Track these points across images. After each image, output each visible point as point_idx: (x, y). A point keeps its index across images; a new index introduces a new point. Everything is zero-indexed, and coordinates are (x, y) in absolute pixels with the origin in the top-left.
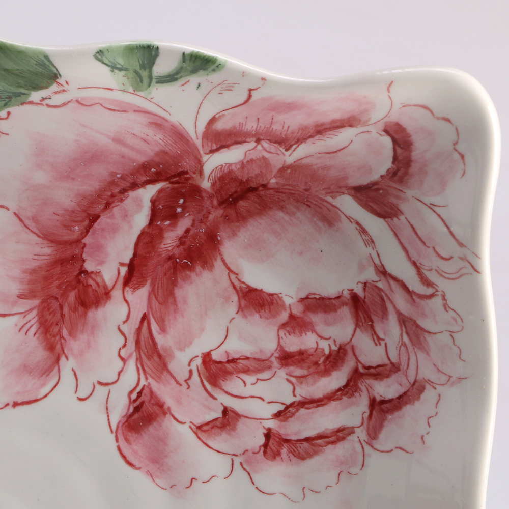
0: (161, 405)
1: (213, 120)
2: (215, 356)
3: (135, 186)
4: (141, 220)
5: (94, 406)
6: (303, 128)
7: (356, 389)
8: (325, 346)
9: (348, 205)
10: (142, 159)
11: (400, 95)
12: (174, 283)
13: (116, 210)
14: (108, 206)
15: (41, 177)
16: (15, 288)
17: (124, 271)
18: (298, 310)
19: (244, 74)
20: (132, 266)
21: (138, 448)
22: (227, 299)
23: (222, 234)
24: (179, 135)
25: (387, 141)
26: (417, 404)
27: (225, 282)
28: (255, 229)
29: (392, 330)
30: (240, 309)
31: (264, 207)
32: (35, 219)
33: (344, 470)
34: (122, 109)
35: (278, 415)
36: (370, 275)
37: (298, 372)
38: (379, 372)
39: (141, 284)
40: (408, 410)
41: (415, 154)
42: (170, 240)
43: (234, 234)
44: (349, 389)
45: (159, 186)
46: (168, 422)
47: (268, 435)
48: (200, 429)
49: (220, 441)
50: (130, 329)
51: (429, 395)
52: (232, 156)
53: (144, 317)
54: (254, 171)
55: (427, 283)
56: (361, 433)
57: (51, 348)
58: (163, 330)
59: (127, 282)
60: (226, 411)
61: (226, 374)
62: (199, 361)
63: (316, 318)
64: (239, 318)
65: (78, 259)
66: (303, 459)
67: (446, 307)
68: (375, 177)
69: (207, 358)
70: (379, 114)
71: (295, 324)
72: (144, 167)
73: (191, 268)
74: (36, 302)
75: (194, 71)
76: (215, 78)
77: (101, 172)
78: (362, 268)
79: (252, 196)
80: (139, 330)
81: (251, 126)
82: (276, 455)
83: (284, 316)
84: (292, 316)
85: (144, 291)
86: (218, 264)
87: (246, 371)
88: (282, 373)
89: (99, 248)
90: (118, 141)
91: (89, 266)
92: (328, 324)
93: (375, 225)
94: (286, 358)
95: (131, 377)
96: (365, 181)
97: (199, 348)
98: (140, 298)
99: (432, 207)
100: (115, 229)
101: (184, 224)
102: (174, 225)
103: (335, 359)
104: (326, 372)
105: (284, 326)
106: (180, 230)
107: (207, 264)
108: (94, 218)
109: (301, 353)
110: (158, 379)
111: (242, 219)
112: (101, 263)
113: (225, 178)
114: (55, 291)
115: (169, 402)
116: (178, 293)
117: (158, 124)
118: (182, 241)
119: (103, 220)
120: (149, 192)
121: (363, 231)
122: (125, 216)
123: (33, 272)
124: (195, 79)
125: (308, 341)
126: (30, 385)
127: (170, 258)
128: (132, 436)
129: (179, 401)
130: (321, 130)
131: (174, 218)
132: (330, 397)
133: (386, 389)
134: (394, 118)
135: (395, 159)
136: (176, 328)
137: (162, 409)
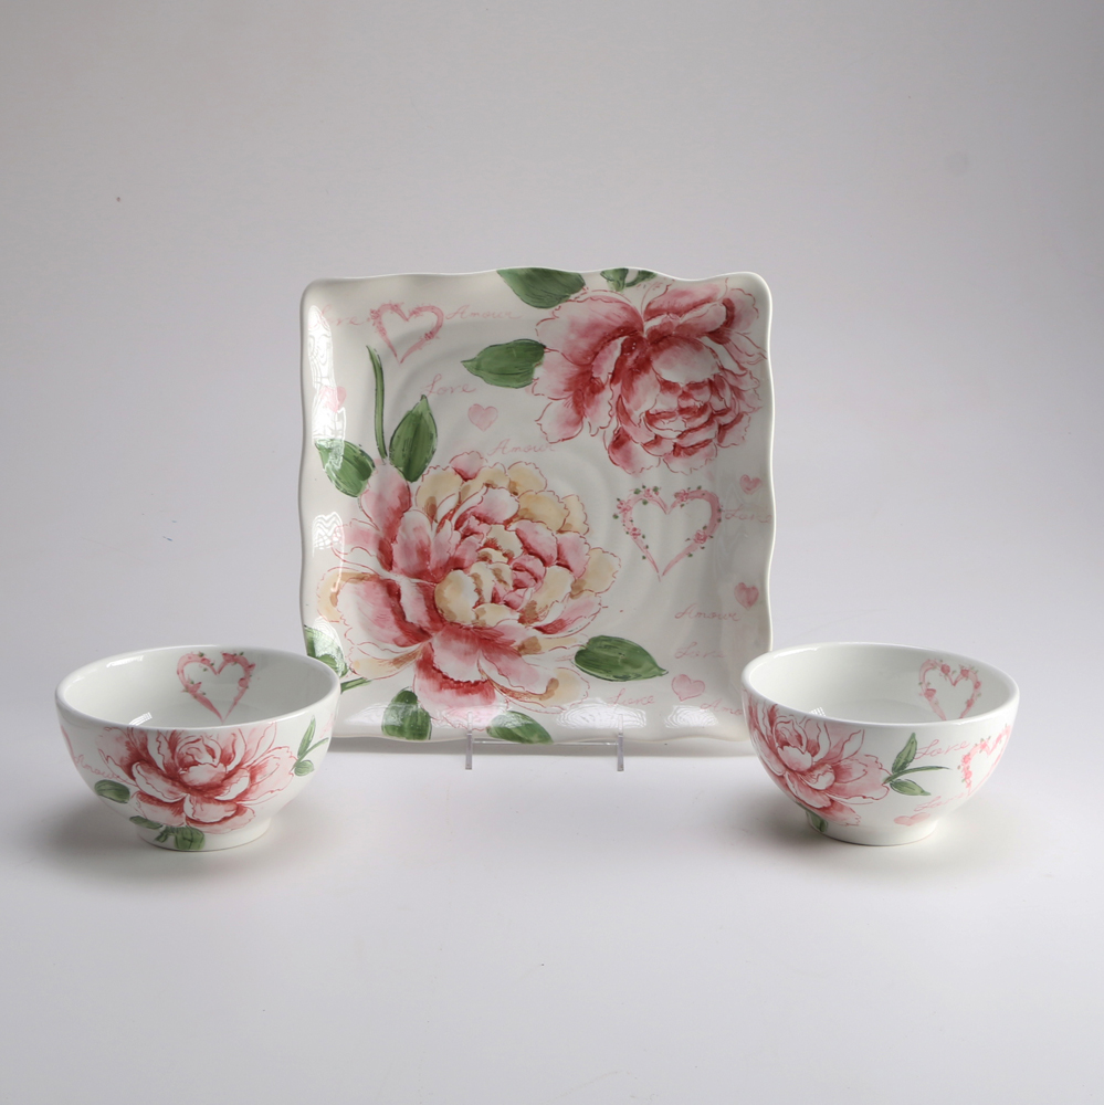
0: (627, 436)
1: (649, 304)
2: (651, 412)
3: (614, 338)
4: (617, 353)
5: (598, 439)
6: (688, 305)
7: (713, 422)
8: (698, 404)
9: (706, 341)
10: (618, 325)
11: (731, 284)
12: (632, 380)
13: (606, 350)
14: (602, 348)
15: (573, 337)
16: (562, 387)
17: (610, 376)
18: (686, 389)
19: (665, 278)
20: (614, 374)
21: (618, 456)
22: (655, 386)
23: (652, 358)
24: (634, 312)
25: (724, 308)
26: (740, 424)
27: (655, 379)
28: (667, 354)
29: (727, 394)
30: (661, 390)
31: (670, 344)
32: (570, 355)
33: (708, 458)
34: (610, 301)
35: (679, 437)
36: (717, 371)
37: (687, 416)
38: (723, 413)
39: (618, 382)
40: (736, 427)
41: (736, 313)
42: (630, 361)
43: (658, 357)
44: (709, 422)
45: (625, 338)
46: (631, 443)
47: (675, 445)
48: (646, 445)
49: (654, 450)
50: (613, 402)
51: (745, 418)
52: (656, 322)
53: (620, 396)
54: (666, 329)
55: (742, 368)
56: (715, 441)
57: (579, 413)
58: (628, 401)
59: (612, 381)
60: (656, 436)
61: (656, 419)
62: (644, 415)
63: (694, 393)
64: (661, 395)
65: (590, 372)
66: (690, 455)
67: (752, 377)
68: (718, 326)
69: (647, 413)
70: (721, 295)
71: (685, 395)
72: (618, 329)
73: (639, 373)
74: (572, 393)
75: (643, 279)
76: (652, 281)
77: (599, 333)
78: (713, 368)
79: (665, 340)
80: (617, 403)
81: (665, 306)
82: (679, 454)
83: (680, 392)
84: (684, 392)
85: (619, 385)
86: (651, 371)
87: (665, 418)
88: (680, 418)
89: (599, 367)
90: (607, 317)
91: (595, 375)
92: (699, 394)
93: (719, 348)
94: (682, 411)
95: (614, 424)
96: (713, 329)
97: (644, 409)
98: (617, 388)
99: (743, 335)
100: (606, 358)
101: (636, 354)
102: (631, 355)
103: (702, 410)
104: (699, 416)
105: (680, 396)
106: (634, 357)
107: (646, 371)
108: (597, 354)
109: (688, 408)
110: (626, 424)
111: (661, 350)
112: (600, 373)
113: (653, 332)
114: (580, 387)
115: (631, 434)
116: (634, 385)
117: (626, 307)
118: (635, 361)
119: (601, 354)
120: (621, 340)
121: (713, 351)
122: (610, 352)
123: (570, 379)
124: (643, 283)
125: (691, 403)
126: (569, 431)
127: (631, 369)
128: (615, 451)
129: (635, 433)
130: (695, 306)
131: (631, 351)
132: (701, 427)
133: (726, 420)
134: (727, 296)
135: (727, 316)
136: (634, 400)
137: (628, 437)
